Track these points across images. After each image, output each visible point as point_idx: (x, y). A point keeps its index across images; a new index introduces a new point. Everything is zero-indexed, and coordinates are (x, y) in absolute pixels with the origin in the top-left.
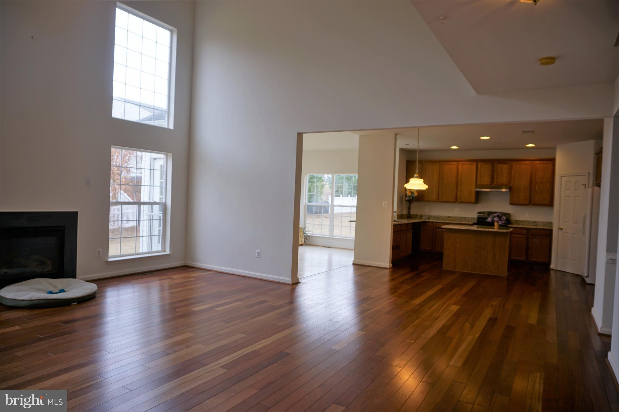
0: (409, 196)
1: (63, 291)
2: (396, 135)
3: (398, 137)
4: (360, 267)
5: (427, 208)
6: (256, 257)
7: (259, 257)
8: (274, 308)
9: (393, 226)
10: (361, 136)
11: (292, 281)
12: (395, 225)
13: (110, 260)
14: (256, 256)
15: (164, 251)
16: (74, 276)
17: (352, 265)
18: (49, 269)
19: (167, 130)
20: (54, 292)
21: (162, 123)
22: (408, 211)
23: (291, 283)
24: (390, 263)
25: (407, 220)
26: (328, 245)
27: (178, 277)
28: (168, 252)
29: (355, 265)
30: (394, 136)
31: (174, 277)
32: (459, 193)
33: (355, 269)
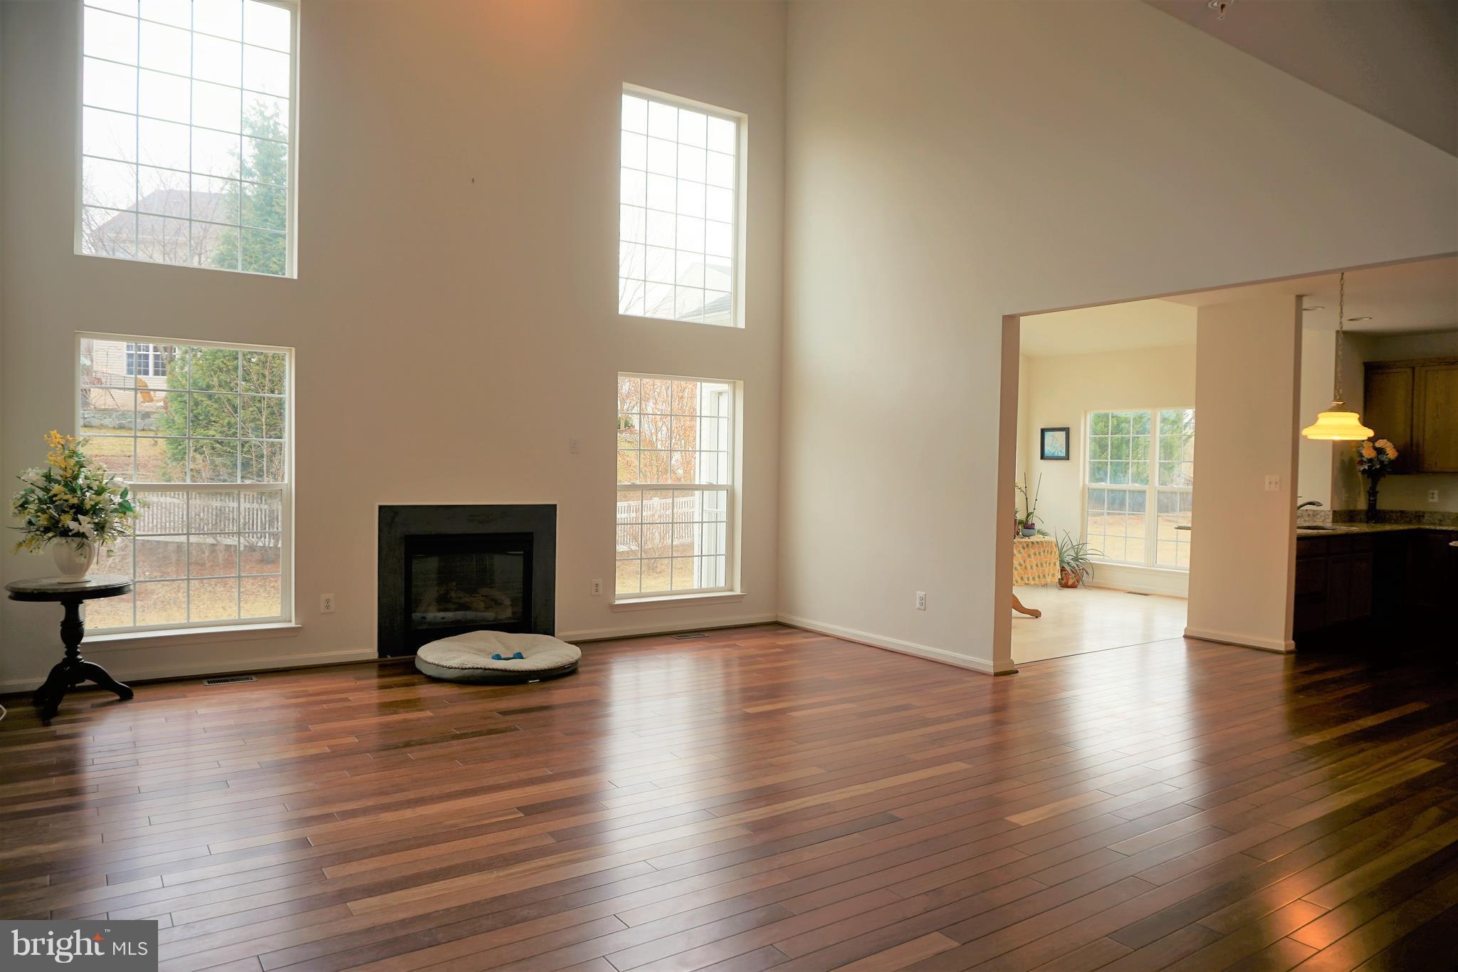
0: (1370, 460)
1: (519, 656)
2: (1299, 298)
3: (1306, 303)
4: (1201, 644)
5: (1433, 494)
6: (917, 607)
7: (923, 607)
8: (925, 723)
9: (1295, 541)
10: (1200, 309)
11: (994, 666)
12: (1300, 539)
13: (617, 602)
14: (918, 605)
15: (732, 590)
16: (551, 632)
17: (1183, 639)
18: (506, 614)
19: (734, 331)
20: (503, 656)
21: (723, 319)
22: (1369, 500)
23: (991, 671)
24: (1286, 639)
25: (1365, 524)
26: (1144, 589)
27: (750, 645)
28: (738, 591)
29: (1188, 641)
30: (1292, 300)
31: (742, 643)
33: (1190, 649)
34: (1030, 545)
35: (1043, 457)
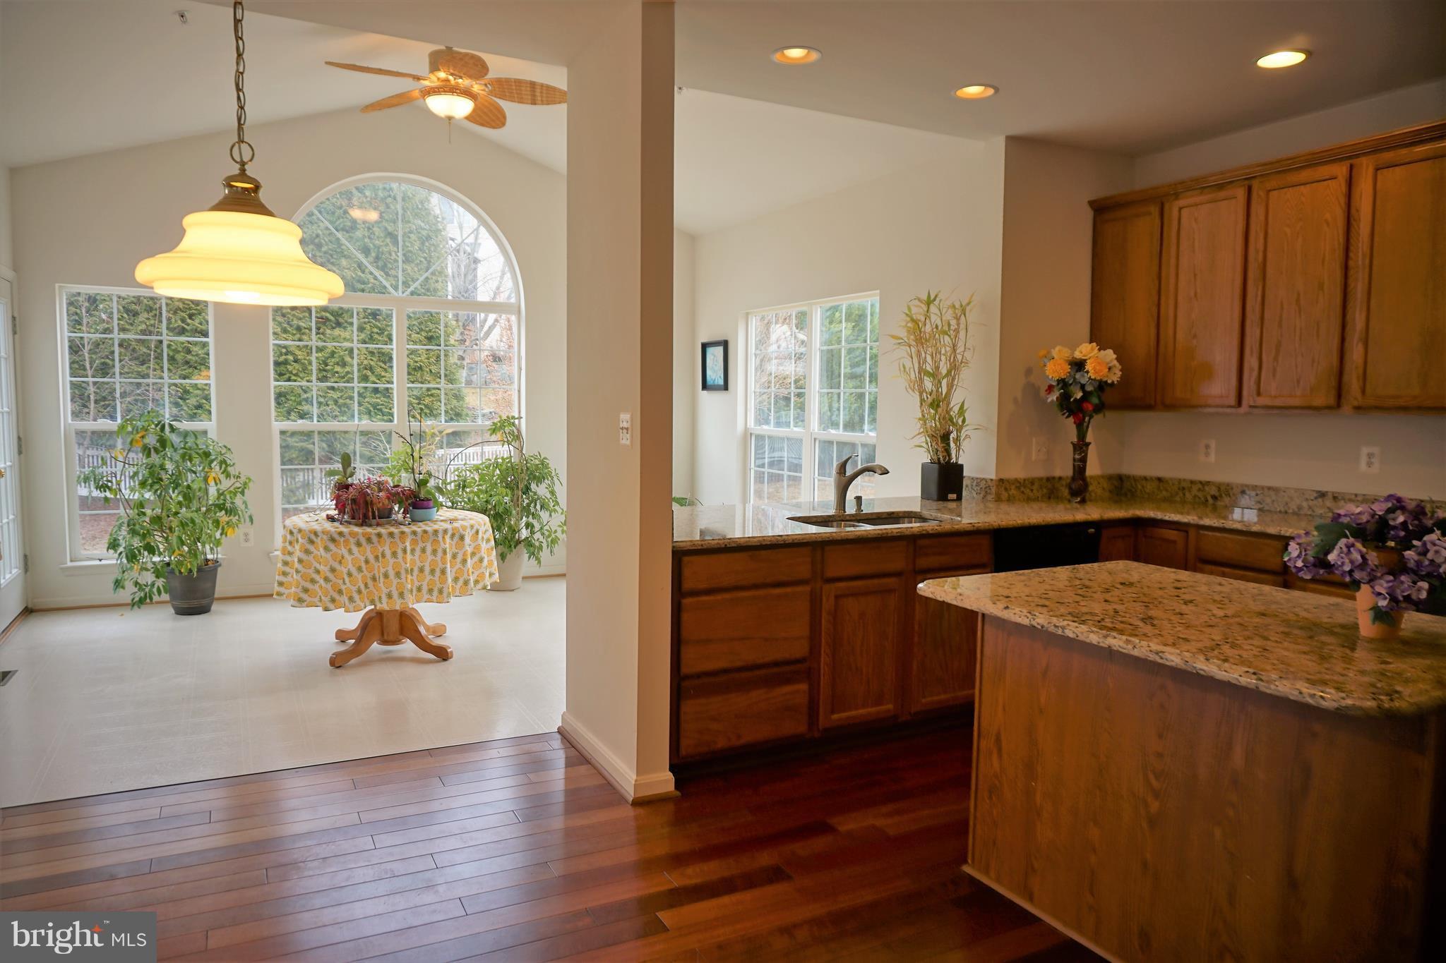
0: (1063, 383)
5: (1207, 447)
22: (1075, 460)
32: (1356, 353)
34: (375, 539)
35: (705, 386)
